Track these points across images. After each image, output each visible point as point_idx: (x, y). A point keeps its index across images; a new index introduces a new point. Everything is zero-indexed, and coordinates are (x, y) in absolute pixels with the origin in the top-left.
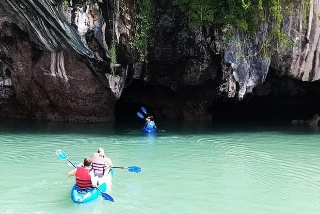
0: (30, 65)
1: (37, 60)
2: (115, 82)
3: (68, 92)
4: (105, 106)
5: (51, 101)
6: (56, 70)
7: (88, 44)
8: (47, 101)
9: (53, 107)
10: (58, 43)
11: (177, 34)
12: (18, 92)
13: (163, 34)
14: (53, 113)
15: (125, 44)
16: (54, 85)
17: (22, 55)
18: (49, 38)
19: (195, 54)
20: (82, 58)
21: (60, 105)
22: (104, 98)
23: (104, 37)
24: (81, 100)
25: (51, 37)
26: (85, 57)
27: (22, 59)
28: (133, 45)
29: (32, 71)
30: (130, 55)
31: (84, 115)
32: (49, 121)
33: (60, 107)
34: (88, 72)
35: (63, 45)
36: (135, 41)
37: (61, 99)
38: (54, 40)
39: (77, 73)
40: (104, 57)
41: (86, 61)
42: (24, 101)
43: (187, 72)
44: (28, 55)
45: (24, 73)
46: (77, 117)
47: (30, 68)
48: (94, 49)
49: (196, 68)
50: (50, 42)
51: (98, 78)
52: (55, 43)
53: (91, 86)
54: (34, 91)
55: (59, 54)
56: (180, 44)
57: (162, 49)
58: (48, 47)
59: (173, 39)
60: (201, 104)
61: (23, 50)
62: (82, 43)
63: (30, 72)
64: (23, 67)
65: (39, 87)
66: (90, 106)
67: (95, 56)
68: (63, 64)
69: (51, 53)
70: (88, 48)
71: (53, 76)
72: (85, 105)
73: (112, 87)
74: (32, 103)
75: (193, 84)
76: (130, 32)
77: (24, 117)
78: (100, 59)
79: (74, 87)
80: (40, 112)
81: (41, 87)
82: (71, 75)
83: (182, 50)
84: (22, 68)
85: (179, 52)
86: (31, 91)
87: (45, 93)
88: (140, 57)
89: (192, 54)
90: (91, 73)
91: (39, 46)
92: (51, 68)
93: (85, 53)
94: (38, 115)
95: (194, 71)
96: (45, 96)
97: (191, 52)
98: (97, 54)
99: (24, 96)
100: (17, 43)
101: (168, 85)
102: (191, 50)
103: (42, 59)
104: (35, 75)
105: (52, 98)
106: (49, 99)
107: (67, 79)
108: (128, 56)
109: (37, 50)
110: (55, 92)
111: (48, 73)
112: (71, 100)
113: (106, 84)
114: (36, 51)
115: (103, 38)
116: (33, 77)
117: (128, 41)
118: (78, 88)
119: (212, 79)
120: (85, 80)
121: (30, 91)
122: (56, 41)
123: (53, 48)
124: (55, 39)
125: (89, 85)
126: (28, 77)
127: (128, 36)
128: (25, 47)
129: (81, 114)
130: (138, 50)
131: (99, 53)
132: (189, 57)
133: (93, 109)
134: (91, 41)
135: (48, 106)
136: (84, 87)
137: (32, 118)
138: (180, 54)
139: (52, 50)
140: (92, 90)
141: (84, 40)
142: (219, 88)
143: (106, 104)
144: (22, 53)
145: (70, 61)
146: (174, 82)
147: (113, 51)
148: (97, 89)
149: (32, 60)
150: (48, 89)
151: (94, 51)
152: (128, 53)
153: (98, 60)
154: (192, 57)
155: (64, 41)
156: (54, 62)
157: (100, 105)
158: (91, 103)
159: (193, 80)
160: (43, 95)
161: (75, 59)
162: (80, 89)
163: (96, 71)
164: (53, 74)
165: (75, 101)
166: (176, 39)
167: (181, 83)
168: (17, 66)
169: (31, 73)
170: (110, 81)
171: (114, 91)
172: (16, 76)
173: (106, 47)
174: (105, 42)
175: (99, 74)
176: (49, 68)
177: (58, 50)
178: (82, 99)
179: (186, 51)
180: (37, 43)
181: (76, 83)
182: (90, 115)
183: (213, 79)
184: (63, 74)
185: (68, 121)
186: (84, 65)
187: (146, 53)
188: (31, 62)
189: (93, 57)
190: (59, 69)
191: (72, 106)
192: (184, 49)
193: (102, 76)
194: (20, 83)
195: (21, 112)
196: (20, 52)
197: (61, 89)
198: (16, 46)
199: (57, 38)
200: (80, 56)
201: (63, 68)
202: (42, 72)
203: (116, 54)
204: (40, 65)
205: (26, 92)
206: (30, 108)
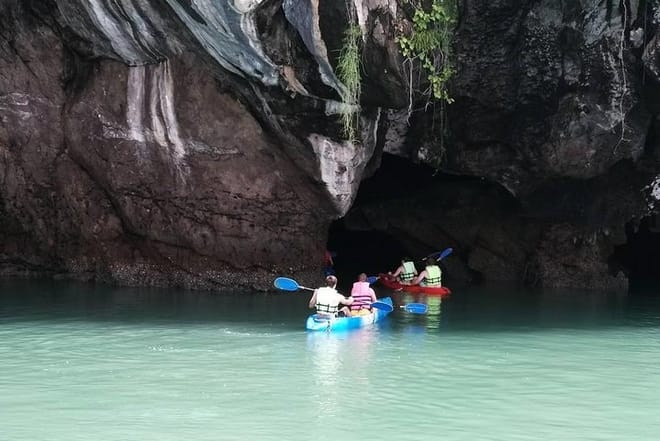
0: (55, 106)
1: (79, 89)
2: (339, 163)
3: (183, 193)
4: (302, 239)
5: (124, 222)
6: (146, 122)
7: (261, 40)
8: (113, 222)
9: (133, 240)
10: (156, 33)
11: (524, 16)
12: (11, 192)
13: (479, 14)
14: (131, 260)
15: (382, 41)
16: (137, 170)
17: (30, 70)
18: (128, 19)
19: (582, 77)
20: (236, 85)
21: (155, 234)
22: (300, 214)
23: (316, 20)
24: (225, 218)
25: (135, 16)
26: (246, 80)
27: (28, 83)
28: (407, 46)
29: (64, 123)
30: (399, 79)
31: (233, 269)
32: (116, 286)
33: (156, 241)
34: (249, 129)
35: (173, 43)
36: (414, 34)
37: (158, 216)
38: (143, 26)
39: (215, 132)
40: (313, 83)
41: (246, 92)
42: (32, 220)
43: (557, 134)
44: (50, 71)
45: (36, 131)
46: (211, 274)
47: (56, 114)
48: (281, 56)
49: (584, 122)
50: (130, 30)
51: (282, 148)
52: (146, 34)
53: (259, 175)
54: (68, 190)
55: (158, 70)
56: (534, 47)
57: (479, 60)
58: (122, 47)
59: (512, 31)
60: (593, 240)
61: (34, 53)
62: (241, 38)
63: (56, 126)
64: (32, 110)
65: (84, 175)
66: (255, 239)
67: (281, 77)
68: (169, 104)
69: (127, 65)
70: (260, 53)
71: (136, 142)
72: (237, 236)
73: (328, 177)
74: (57, 229)
75: (574, 173)
76: (398, 5)
77: (27, 273)
78: (296, 86)
79: (206, 177)
80: (85, 258)
81: (92, 177)
82: (196, 138)
83: (540, 65)
84: (27, 114)
85: (532, 72)
86: (58, 188)
87: (106, 195)
88: (428, 84)
89: (572, 78)
90: (260, 131)
91: (88, 42)
92: (130, 115)
93: (249, 69)
94: (78, 266)
95: (579, 134)
96: (106, 204)
97: (571, 72)
98: (288, 72)
99: (34, 206)
100: (14, 32)
101: (495, 174)
102: (569, 65)
103: (100, 85)
104: (75, 137)
105: (128, 210)
106: (118, 215)
107: (180, 150)
108: (392, 79)
109: (82, 56)
110: (139, 191)
111: (117, 130)
112: (194, 220)
113: (309, 169)
114: (77, 60)
115: (311, 22)
116: (65, 143)
117: (392, 33)
118: (217, 180)
119: (632, 159)
120: (241, 154)
121: (53, 190)
122: (151, 26)
123: (136, 51)
124: (148, 22)
125: (253, 169)
126: (48, 143)
127: (391, 18)
128: (41, 44)
129: (225, 263)
130: (424, 62)
131: (297, 70)
132: (565, 88)
133: (265, 250)
134: (272, 32)
135: (115, 240)
136: (238, 177)
137: (57, 277)
138: (533, 79)
139: (132, 57)
140: (262, 188)
141: (249, 28)
142: (651, 189)
143: (305, 233)
144: (31, 65)
145: (195, 92)
146: (512, 167)
147: (351, 64)
148: (277, 185)
149: (64, 89)
150: (118, 182)
151: (277, 63)
152: (393, 72)
153: (291, 92)
154: (573, 89)
155: (178, 27)
156: (138, 97)
157: (284, 236)
158: (257, 229)
159: (573, 163)
160: (97, 201)
161: (210, 86)
162: (224, 182)
163: (277, 127)
164: (136, 135)
165: (205, 223)
166: (522, 29)
167: (535, 169)
168: (13, 107)
169: (59, 130)
170: (323, 161)
171: (333, 191)
172: (6, 139)
173: (321, 50)
174: (317, 35)
175: (289, 136)
176: (121, 116)
177: (154, 57)
178: (231, 216)
179: (553, 69)
180: (84, 33)
181: (211, 165)
182: (255, 268)
183: (635, 160)
184: (168, 134)
185: (180, 288)
186: (238, 107)
187: (447, 72)
188: (60, 92)
189: (275, 81)
190: (156, 120)
191: (196, 236)
192: (546, 63)
193: (299, 144)
194: (19, 162)
195: (16, 255)
196: (26, 62)
197: (161, 182)
198: (11, 44)
199: (154, 17)
200: (227, 77)
201: (171, 116)
202: (99, 127)
203: (361, 74)
204: (91, 104)
205: (40, 192)
206: (51, 242)
